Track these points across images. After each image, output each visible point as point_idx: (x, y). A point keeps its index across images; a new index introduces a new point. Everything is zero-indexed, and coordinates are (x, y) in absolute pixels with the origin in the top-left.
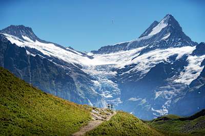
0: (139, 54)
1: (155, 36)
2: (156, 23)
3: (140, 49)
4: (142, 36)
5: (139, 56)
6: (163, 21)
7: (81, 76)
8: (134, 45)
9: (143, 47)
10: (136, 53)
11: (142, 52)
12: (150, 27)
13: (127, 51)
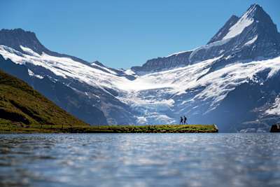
0: (208, 70)
1: (233, 40)
2: (234, 19)
3: (210, 61)
4: (212, 41)
5: (208, 73)
6: (245, 16)
7: (115, 108)
8: (201, 55)
9: (215, 59)
10: (204, 69)
11: (213, 67)
12: (224, 27)
13: (189, 66)
